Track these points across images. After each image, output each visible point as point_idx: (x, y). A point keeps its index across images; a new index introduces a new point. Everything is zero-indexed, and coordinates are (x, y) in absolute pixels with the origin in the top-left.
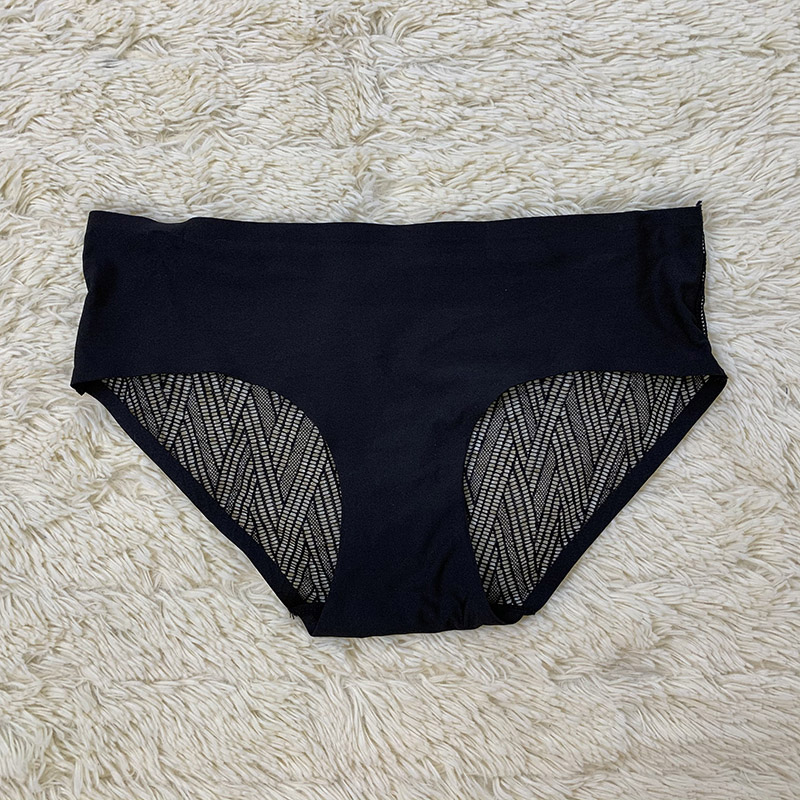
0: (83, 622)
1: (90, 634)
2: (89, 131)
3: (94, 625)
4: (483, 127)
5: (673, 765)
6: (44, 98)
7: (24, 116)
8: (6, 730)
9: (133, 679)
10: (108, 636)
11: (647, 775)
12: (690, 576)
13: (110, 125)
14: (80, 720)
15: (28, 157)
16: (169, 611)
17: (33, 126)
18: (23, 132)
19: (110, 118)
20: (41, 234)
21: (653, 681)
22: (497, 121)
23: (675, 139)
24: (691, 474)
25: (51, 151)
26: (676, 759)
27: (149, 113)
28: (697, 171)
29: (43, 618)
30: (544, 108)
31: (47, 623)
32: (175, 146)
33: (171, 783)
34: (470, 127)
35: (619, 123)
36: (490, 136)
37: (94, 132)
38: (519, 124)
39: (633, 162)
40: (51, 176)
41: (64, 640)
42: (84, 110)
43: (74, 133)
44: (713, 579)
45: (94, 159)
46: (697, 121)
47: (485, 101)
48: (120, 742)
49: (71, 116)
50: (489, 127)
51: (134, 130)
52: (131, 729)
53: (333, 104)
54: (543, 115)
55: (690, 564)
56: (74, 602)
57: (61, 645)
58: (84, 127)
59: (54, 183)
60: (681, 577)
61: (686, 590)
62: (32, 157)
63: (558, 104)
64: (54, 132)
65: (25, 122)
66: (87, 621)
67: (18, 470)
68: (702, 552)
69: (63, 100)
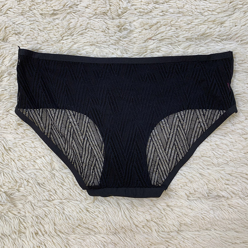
0: (28, 181)
1: (30, 185)
2: (27, 14)
3: (31, 182)
4: (162, 11)
5: (229, 228)
6: (12, 2)
7: (5, 8)
8: (2, 218)
9: (45, 200)
10: (36, 185)
11: (220, 231)
12: (235, 164)
13: (35, 11)
14: (27, 214)
15: (6, 22)
16: (57, 177)
17: (8, 12)
18: (5, 14)
19: (34, 9)
20: (11, 49)
21: (223, 199)
22: (167, 9)
23: (228, 15)
24: (235, 129)
25: (14, 20)
26: (230, 225)
27: (48, 7)
28: (236, 26)
29: (14, 179)
30: (184, 4)
31: (15, 181)
32: (57, 18)
33: (59, 235)
34: (158, 11)
35: (209, 9)
36: (165, 14)
37: (29, 14)
38: (175, 10)
39: (214, 23)
40: (15, 29)
41: (21, 187)
42: (26, 6)
43: (22, 14)
44: (242, 165)
45: (29, 23)
46: (236, 9)
47: (163, 2)
48: (41, 222)
49: (21, 8)
50: (164, 11)
51: (43, 13)
52: (45, 217)
53: (111, 4)
54: (183, 7)
55: (235, 160)
56: (25, 174)
57: (20, 189)
58: (26, 12)
59: (16, 31)
60: (231, 164)
61: (233, 169)
62: (8, 22)
63: (188, 3)
64: (15, 14)
65: (5, 11)
66: (29, 181)
67: (4, 129)
68: (239, 155)
69: (18, 3)
